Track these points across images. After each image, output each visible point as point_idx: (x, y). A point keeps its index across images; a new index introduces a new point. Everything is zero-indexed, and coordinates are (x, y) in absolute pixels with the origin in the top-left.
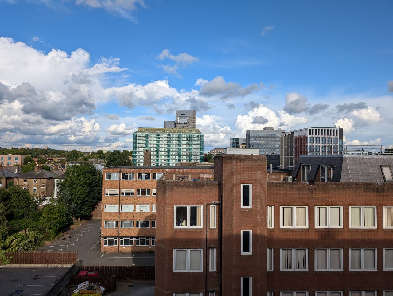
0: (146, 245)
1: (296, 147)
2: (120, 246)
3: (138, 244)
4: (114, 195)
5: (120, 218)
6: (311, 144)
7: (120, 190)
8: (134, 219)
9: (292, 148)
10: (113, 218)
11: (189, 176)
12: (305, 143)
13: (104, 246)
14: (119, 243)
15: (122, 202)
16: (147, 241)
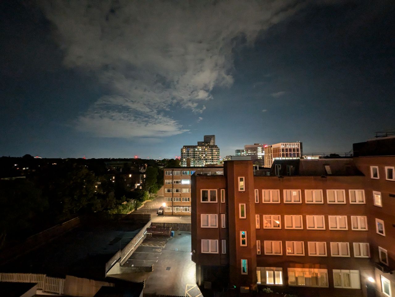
0: (188, 211)
1: (274, 154)
2: (174, 211)
3: (183, 211)
4: (170, 183)
5: (174, 196)
6: (283, 152)
7: (173, 181)
8: (181, 197)
9: (271, 155)
10: (169, 196)
11: (210, 173)
12: (279, 151)
13: (165, 211)
14: (173, 210)
15: (174, 187)
16: (188, 209)
